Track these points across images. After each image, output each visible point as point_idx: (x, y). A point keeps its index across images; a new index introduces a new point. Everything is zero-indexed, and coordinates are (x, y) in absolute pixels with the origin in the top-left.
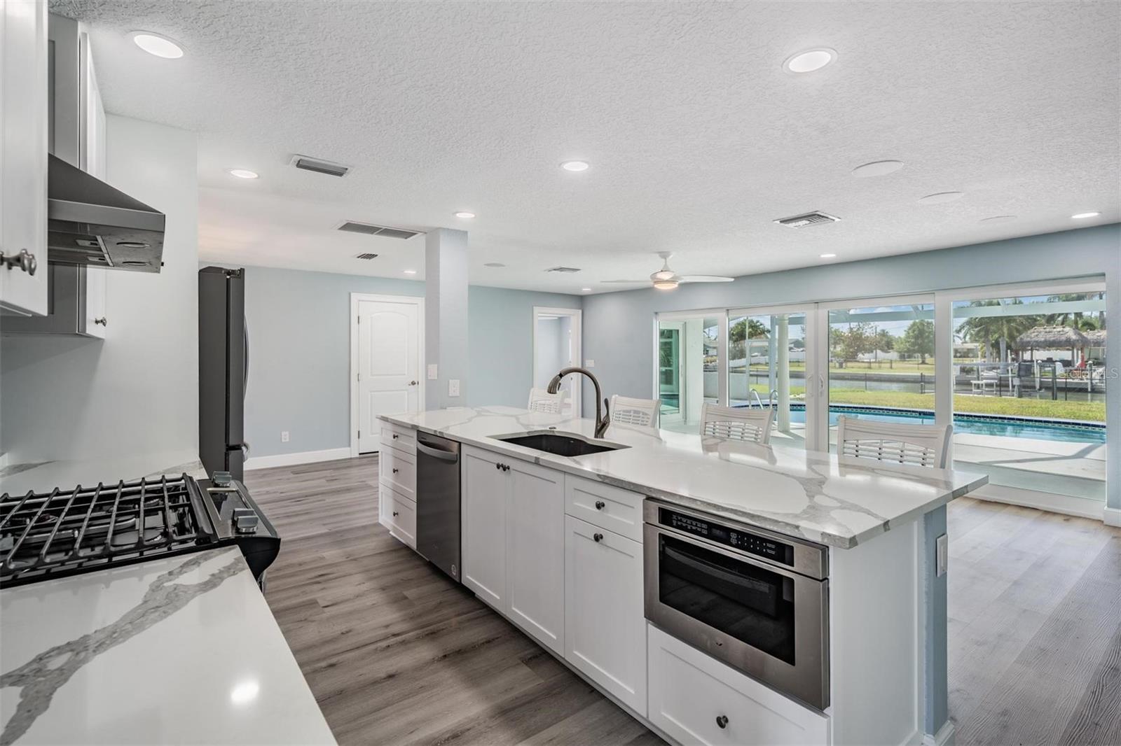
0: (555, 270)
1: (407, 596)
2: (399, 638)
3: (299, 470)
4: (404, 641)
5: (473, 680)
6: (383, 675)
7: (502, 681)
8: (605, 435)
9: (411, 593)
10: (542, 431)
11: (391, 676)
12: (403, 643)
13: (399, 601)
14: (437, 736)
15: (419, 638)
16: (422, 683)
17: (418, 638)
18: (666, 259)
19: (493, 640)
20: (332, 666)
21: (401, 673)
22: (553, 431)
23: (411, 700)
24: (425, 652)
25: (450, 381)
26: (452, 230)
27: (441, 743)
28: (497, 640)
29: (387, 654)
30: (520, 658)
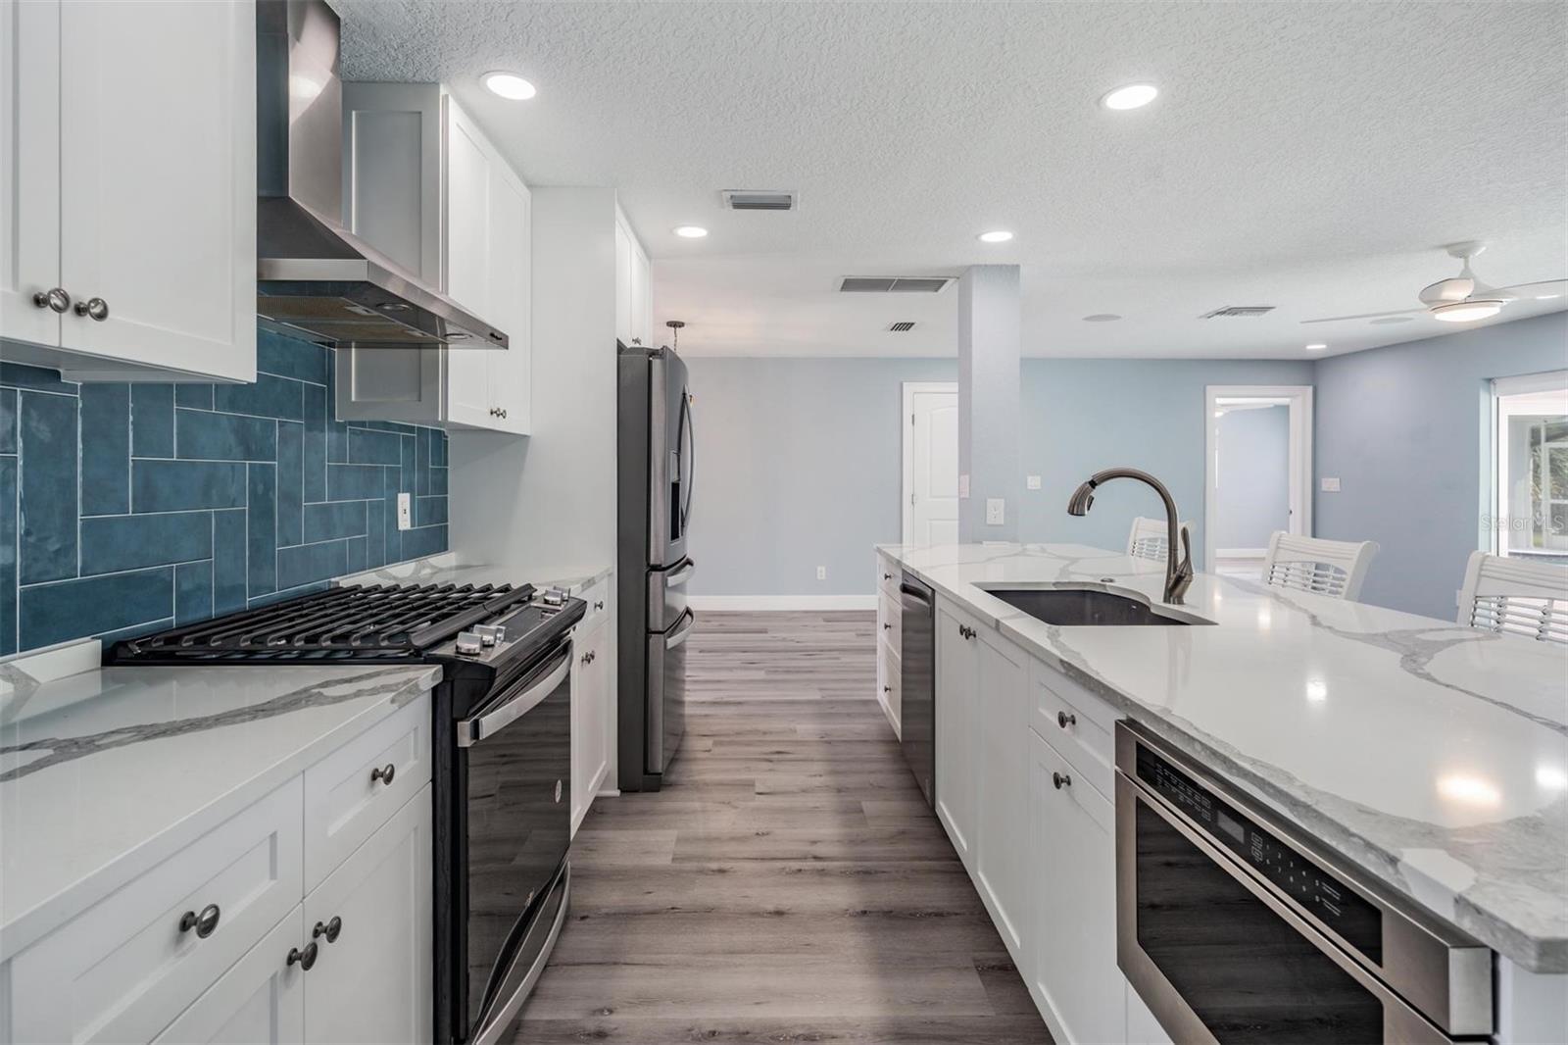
0: (1218, 313)
1: (865, 809)
2: (819, 865)
3: (831, 617)
4: (823, 870)
5: (885, 965)
6: (771, 907)
7: (925, 985)
8: (1185, 599)
9: (869, 806)
10: (1084, 584)
11: (779, 913)
12: (822, 872)
13: (852, 813)
14: (786, 1025)
15: (845, 872)
16: (811, 939)
17: (844, 874)
18: (1465, 257)
19: (949, 914)
20: (722, 871)
21: (793, 914)
22: (1104, 586)
23: (785, 957)
24: (843, 896)
25: (989, 500)
26: (993, 266)
27: (785, 1038)
28: (953, 917)
29: (796, 881)
30: (975, 960)
